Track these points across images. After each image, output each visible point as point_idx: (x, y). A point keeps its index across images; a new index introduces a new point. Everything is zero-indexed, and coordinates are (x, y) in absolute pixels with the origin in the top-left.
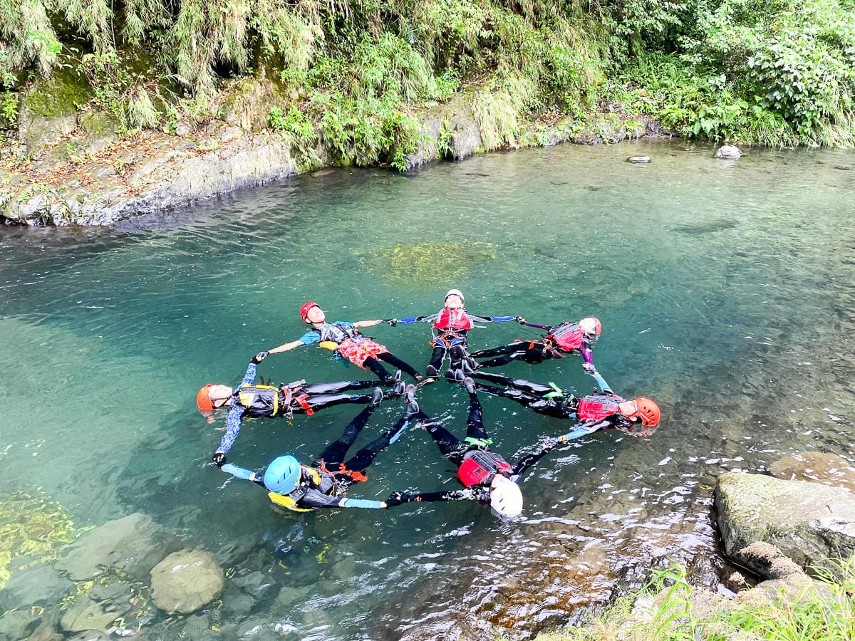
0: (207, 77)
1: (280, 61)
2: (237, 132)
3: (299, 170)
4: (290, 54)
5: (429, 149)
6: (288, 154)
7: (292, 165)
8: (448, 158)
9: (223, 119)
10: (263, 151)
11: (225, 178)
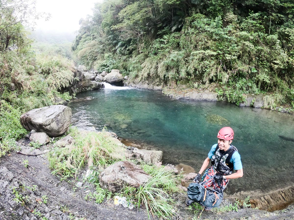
0: (208, 82)
1: (221, 81)
2: (208, 91)
3: (218, 100)
4: (223, 79)
5: (248, 103)
6: (216, 97)
7: (216, 99)
8: (252, 107)
9: (207, 88)
10: (210, 95)
11: (201, 98)
